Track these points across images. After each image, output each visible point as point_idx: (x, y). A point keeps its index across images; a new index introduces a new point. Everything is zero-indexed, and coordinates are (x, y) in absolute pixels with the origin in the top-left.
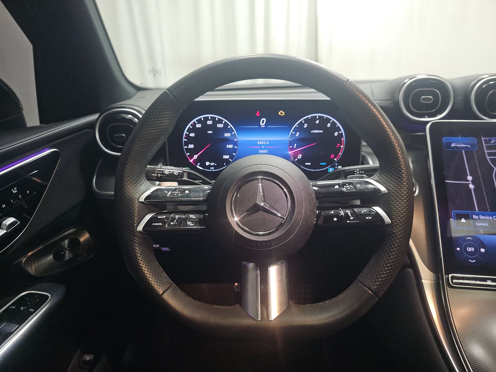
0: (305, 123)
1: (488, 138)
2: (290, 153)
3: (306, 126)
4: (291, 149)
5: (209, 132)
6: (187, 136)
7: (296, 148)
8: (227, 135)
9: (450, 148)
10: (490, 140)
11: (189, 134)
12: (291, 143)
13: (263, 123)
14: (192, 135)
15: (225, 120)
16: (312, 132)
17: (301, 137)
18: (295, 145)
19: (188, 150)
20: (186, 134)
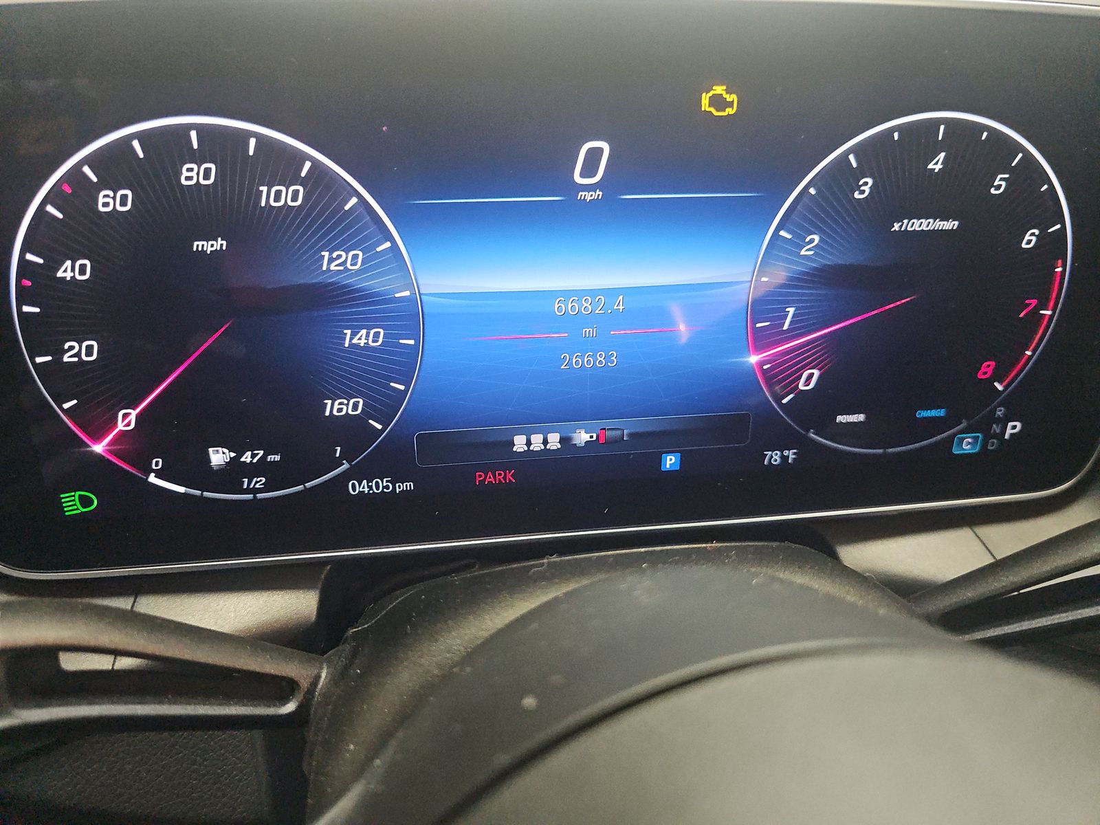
0: (861, 172)
4: (765, 341)
5: (199, 245)
6: (40, 283)
7: (793, 333)
8: (339, 261)
12: (767, 302)
13: (589, 170)
14: (75, 270)
15: (314, 156)
16: (896, 227)
17: (830, 260)
19: (63, 378)
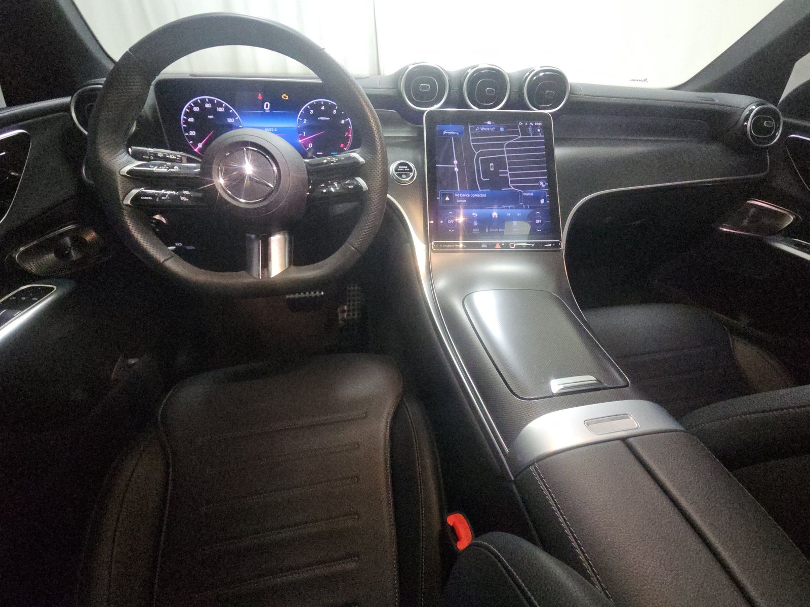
0: (310, 109)
1: (473, 126)
2: (300, 141)
3: (312, 112)
4: (301, 138)
5: (209, 117)
6: (186, 122)
7: (305, 137)
8: (230, 120)
9: (442, 135)
10: (475, 128)
11: (188, 118)
12: (300, 131)
13: (267, 107)
14: (191, 120)
15: (225, 104)
16: (319, 119)
17: (309, 124)
18: (304, 133)
19: (191, 138)
20: (184, 119)
